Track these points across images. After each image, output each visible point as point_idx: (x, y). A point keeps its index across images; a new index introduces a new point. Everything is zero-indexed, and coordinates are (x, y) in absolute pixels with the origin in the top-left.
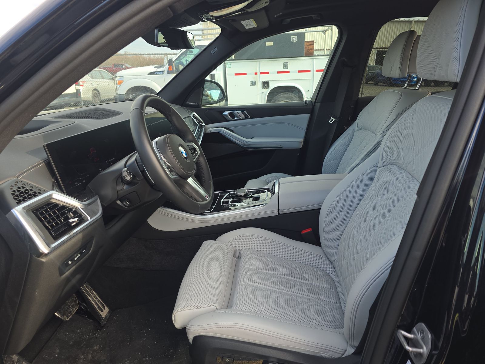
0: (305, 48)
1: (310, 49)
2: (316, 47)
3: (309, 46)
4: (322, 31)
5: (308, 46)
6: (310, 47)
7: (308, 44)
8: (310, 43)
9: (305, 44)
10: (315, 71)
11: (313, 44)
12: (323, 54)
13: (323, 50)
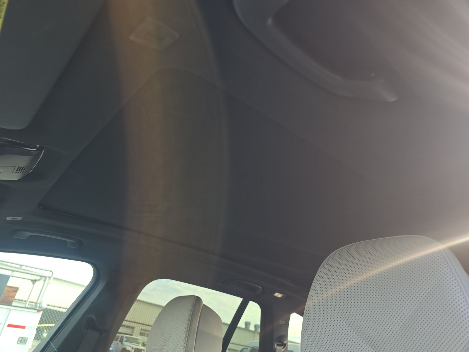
0: (4, 293)
1: (9, 296)
2: (18, 296)
3: (11, 292)
4: (31, 280)
5: (9, 292)
6: (11, 294)
7: (9, 289)
8: (12, 289)
9: (6, 288)
10: (7, 325)
11: (16, 291)
12: (23, 306)
13: (25, 301)
